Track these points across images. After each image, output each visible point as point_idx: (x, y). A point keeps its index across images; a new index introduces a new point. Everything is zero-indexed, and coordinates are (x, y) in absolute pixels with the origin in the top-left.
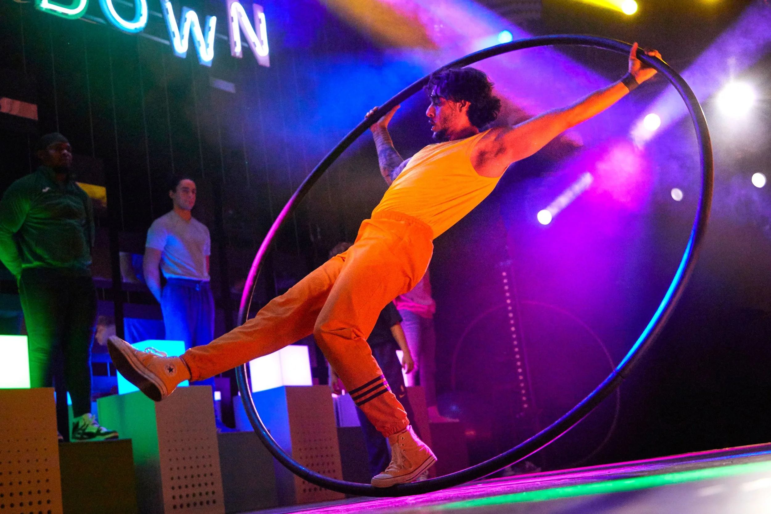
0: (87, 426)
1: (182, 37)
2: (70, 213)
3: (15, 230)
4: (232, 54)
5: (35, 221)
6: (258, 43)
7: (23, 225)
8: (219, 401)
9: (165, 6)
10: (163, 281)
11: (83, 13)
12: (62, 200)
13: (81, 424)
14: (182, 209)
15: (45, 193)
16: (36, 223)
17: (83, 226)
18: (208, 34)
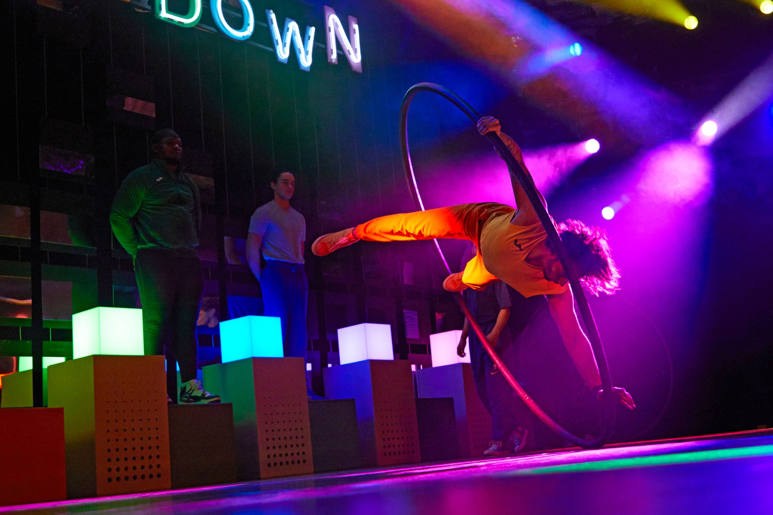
0: (194, 390)
1: (284, 45)
2: (180, 200)
3: (132, 215)
4: (329, 61)
5: (149, 207)
6: (352, 51)
7: (138, 211)
8: (309, 371)
9: (270, 17)
10: (263, 263)
11: (197, 22)
12: (172, 189)
13: (188, 389)
14: (282, 198)
15: (159, 182)
16: (150, 209)
17: (191, 212)
18: (308, 42)
